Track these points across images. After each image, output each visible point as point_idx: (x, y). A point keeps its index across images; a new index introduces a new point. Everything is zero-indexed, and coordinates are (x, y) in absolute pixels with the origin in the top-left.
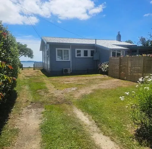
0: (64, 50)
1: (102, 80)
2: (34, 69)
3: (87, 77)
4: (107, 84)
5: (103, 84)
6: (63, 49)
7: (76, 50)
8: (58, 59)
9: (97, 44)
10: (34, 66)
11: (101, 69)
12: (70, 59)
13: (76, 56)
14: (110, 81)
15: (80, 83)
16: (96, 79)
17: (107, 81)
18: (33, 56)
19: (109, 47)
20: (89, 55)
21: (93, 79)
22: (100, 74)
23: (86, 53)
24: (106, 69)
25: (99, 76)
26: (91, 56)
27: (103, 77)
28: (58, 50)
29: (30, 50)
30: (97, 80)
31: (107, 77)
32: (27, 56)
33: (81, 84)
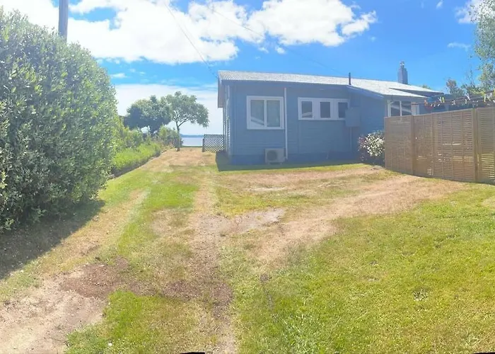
0: (268, 101)
1: (368, 179)
2: (203, 151)
3: (326, 171)
4: (383, 193)
5: (370, 195)
6: (265, 98)
7: (300, 100)
8: (252, 125)
9: (352, 85)
10: (204, 145)
11: (366, 150)
12: (283, 125)
13: (300, 118)
14: (391, 182)
15: (302, 193)
16: (353, 177)
17: (382, 184)
18: (207, 121)
19: (382, 92)
20: (334, 115)
21: (343, 178)
22: (362, 162)
23: (325, 109)
24: (377, 150)
25: (362, 169)
26: (339, 117)
27: (372, 172)
28: (252, 102)
29: (201, 107)
30: (354, 182)
31: (381, 170)
32: (196, 122)
33: (302, 197)
